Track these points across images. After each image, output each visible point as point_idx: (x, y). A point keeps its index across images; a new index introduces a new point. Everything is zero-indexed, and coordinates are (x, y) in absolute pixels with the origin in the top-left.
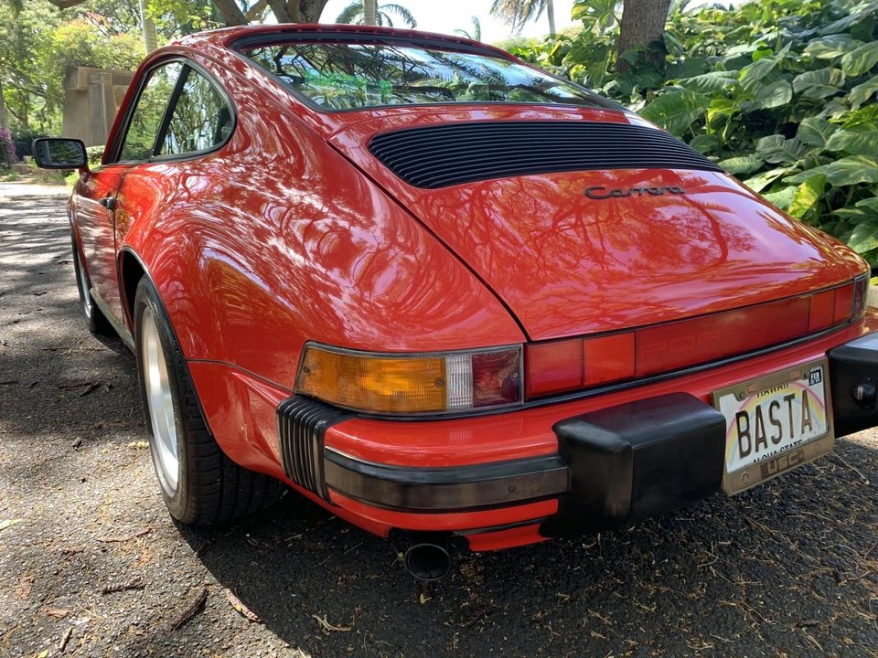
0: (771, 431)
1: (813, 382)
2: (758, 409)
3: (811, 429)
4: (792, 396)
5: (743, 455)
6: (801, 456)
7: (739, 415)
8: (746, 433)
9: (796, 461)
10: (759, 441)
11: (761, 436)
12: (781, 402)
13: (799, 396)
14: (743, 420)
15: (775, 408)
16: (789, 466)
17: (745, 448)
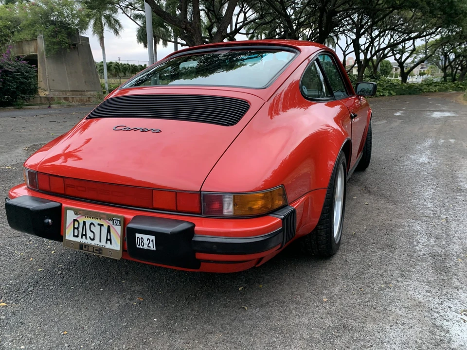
0: (90, 234)
1: (114, 224)
2: (84, 223)
3: (111, 243)
4: (102, 225)
5: (74, 236)
6: (101, 252)
7: (75, 220)
8: (77, 228)
9: (98, 252)
10: (83, 235)
11: (84, 233)
12: (96, 225)
13: (106, 227)
14: (76, 223)
15: (92, 226)
16: (93, 252)
17: (76, 234)
